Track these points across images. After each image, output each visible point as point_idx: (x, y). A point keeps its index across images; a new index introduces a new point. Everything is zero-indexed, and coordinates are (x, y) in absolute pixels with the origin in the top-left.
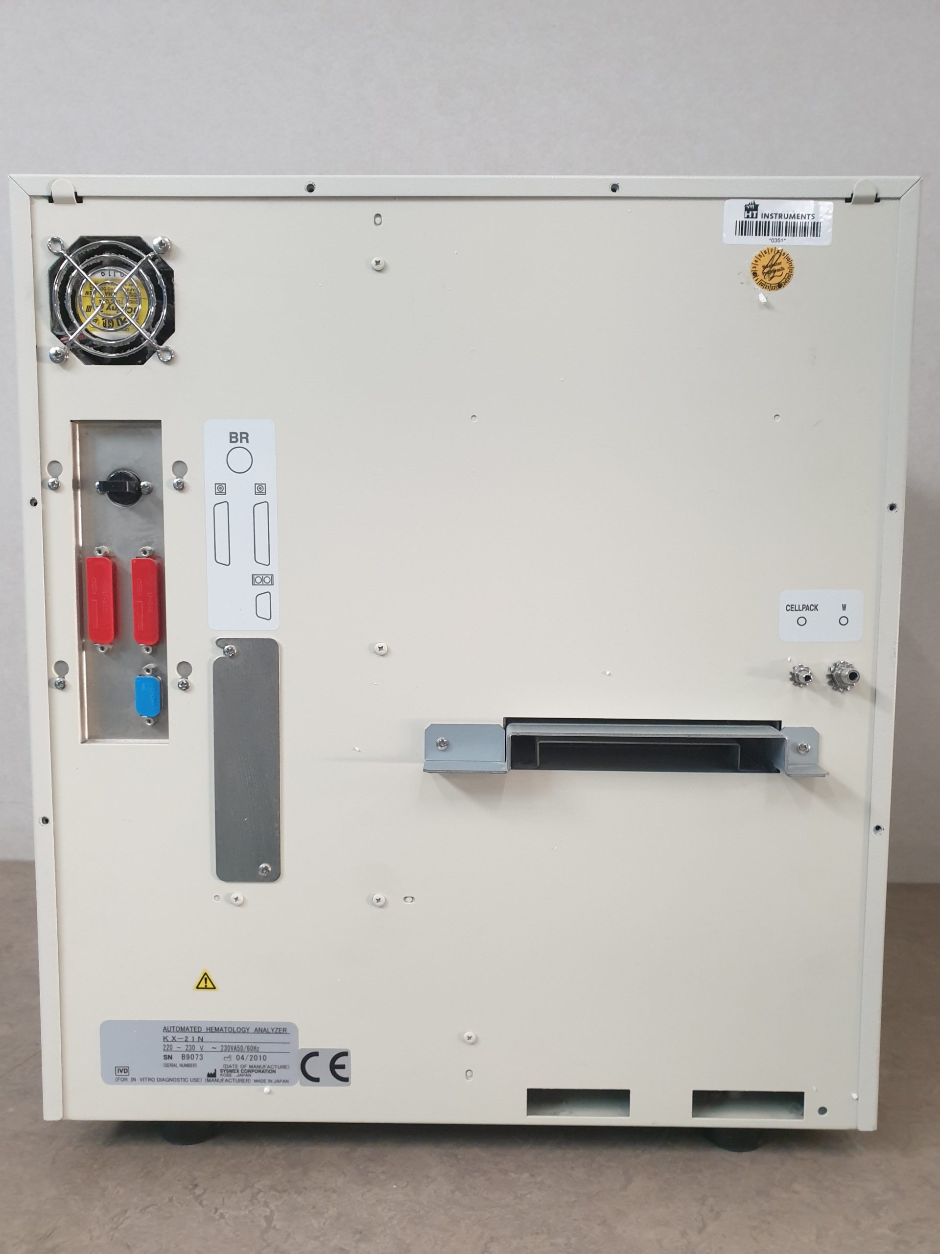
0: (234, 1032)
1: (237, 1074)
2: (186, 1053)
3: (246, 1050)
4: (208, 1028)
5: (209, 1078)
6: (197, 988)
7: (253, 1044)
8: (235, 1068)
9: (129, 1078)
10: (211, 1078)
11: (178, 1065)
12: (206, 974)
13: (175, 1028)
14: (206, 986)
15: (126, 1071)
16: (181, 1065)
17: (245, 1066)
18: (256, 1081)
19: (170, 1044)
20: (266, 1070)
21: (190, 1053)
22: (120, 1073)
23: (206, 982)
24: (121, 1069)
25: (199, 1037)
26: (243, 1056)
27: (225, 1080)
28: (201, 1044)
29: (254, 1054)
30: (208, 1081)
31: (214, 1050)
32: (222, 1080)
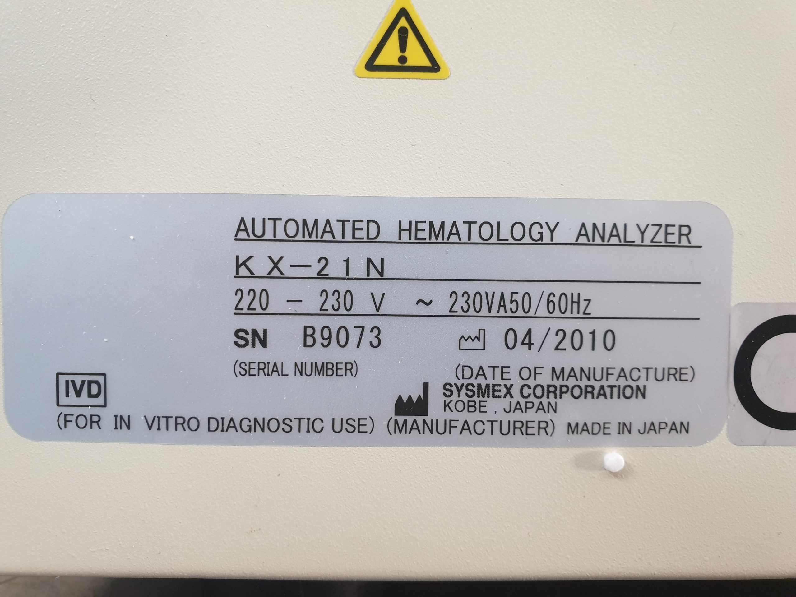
0: (501, 242)
1: (504, 403)
2: (318, 323)
3: (543, 311)
4: (405, 226)
5: (401, 419)
6: (371, 66)
7: (568, 289)
8: (498, 380)
9: (107, 416)
10: (410, 419)
11: (289, 369)
12: (403, 13)
13: (280, 225)
14: (403, 59)
15: (94, 390)
16: (300, 369)
17: (535, 372)
18: (572, 429)
19: (258, 285)
20: (611, 387)
21: (334, 323)
22: (73, 399)
23: (403, 46)
24: (78, 380)
25: (369, 261)
26: (529, 332)
27: (460, 425)
28: (378, 287)
29: (569, 326)
30: (399, 428)
31: (422, 309)
32: (449, 426)
